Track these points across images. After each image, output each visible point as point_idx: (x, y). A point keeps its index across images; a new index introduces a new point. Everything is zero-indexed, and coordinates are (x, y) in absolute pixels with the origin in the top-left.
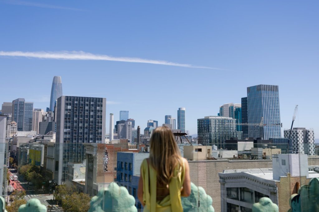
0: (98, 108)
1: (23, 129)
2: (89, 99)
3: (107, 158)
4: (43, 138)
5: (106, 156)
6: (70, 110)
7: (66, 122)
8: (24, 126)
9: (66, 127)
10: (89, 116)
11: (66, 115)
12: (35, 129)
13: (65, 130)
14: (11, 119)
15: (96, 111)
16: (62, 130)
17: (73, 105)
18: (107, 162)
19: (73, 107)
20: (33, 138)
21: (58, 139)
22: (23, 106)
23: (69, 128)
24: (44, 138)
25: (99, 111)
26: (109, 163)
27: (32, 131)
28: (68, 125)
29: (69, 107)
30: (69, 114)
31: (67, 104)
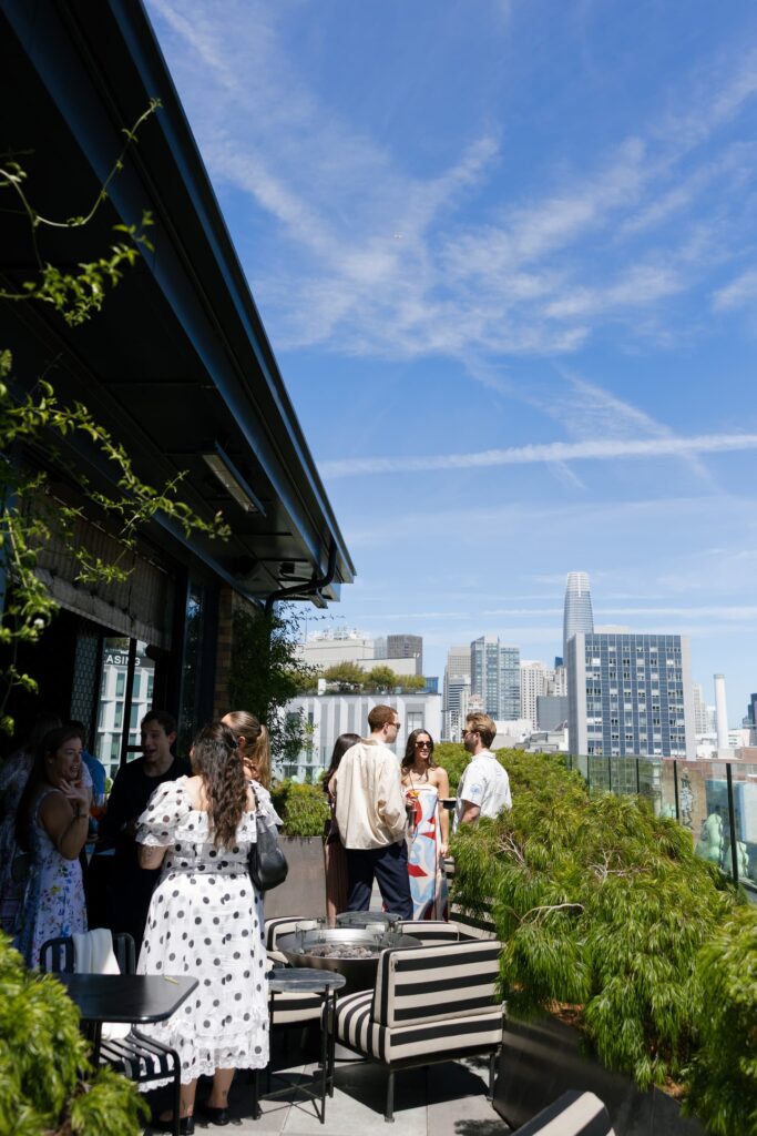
0: (670, 662)
1: (500, 715)
2: (646, 641)
3: (690, 797)
4: (546, 737)
5: (686, 789)
6: (597, 669)
7: (589, 699)
8: (501, 708)
9: (590, 714)
10: (649, 685)
11: (589, 682)
12: (528, 716)
13: (592, 721)
14: (469, 688)
15: (663, 671)
16: (584, 721)
17: (604, 656)
18: (689, 807)
19: (604, 662)
20: (522, 740)
21: (573, 742)
22: (494, 656)
23: (598, 714)
24: (549, 738)
25: (671, 670)
26: (696, 809)
27: (520, 721)
28: (598, 706)
29: (596, 662)
30: (595, 678)
31: (589, 655)
